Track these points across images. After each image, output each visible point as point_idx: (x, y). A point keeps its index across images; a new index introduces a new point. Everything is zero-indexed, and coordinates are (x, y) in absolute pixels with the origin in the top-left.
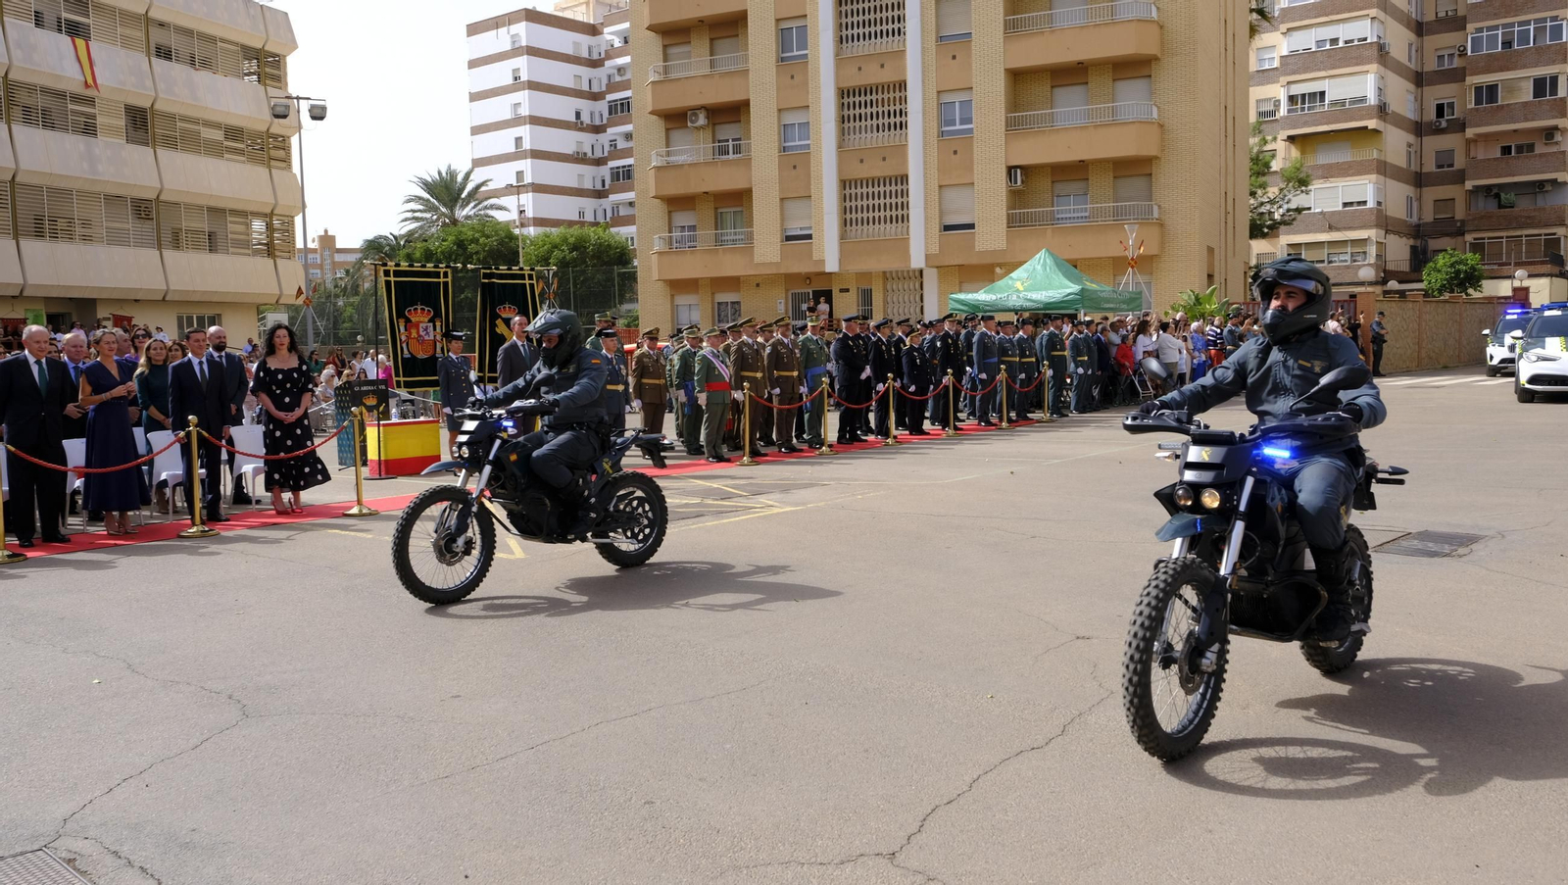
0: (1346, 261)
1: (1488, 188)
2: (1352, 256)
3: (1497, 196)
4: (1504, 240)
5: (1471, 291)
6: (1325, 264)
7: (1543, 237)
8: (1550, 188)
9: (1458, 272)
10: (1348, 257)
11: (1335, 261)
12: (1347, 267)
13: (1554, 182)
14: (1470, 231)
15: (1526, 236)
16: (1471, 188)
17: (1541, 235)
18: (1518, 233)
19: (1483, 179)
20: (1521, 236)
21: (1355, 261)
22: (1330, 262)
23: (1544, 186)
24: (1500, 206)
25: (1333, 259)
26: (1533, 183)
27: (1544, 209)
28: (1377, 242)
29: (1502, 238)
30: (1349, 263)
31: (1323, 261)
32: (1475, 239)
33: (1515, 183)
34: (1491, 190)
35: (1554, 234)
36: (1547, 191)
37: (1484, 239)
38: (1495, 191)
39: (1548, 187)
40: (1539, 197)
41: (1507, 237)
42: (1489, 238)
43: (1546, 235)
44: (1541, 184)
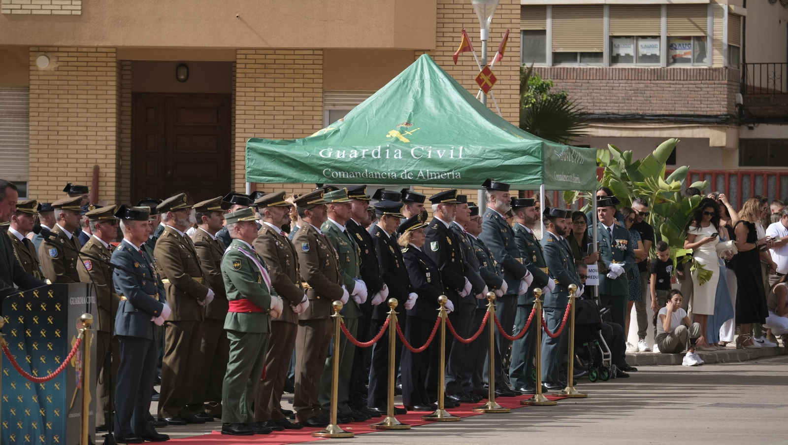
0: (654, 58)
2: (670, 46)
6: (604, 64)
10: (658, 48)
11: (628, 58)
12: (658, 75)
21: (674, 59)
22: (614, 59)
25: (623, 52)
28: (730, 14)
30: (662, 64)
31: (598, 56)
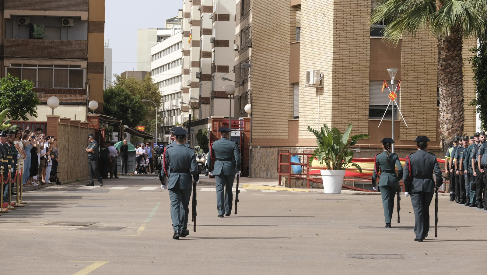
1: (22, 19)
3: (31, 28)
4: (37, 68)
5: (28, 115)
7: (69, 68)
8: (73, 25)
9: (19, 96)
13: (79, 18)
14: (9, 57)
15: (56, 66)
16: (9, 17)
17: (67, 66)
18: (49, 63)
19: (19, 9)
20: (51, 66)
23: (68, 23)
24: (31, 37)
26: (59, 18)
27: (70, 43)
29: (36, 66)
32: (12, 65)
33: (45, 17)
34: (25, 21)
35: (78, 66)
36: (70, 27)
37: (20, 65)
38: (27, 22)
39: (71, 23)
40: (64, 31)
41: (40, 66)
42: (24, 65)
43: (71, 66)
44: (66, 20)
